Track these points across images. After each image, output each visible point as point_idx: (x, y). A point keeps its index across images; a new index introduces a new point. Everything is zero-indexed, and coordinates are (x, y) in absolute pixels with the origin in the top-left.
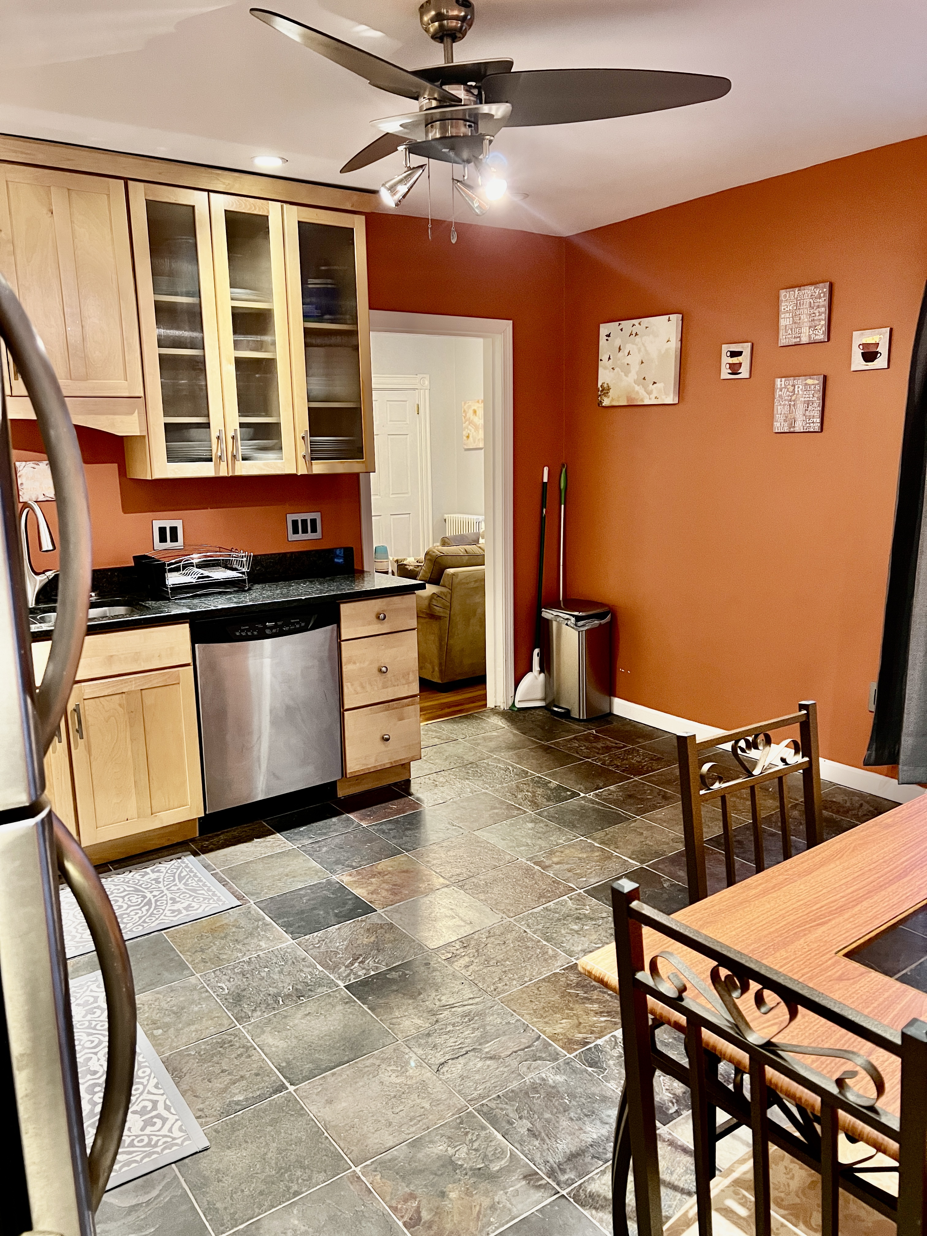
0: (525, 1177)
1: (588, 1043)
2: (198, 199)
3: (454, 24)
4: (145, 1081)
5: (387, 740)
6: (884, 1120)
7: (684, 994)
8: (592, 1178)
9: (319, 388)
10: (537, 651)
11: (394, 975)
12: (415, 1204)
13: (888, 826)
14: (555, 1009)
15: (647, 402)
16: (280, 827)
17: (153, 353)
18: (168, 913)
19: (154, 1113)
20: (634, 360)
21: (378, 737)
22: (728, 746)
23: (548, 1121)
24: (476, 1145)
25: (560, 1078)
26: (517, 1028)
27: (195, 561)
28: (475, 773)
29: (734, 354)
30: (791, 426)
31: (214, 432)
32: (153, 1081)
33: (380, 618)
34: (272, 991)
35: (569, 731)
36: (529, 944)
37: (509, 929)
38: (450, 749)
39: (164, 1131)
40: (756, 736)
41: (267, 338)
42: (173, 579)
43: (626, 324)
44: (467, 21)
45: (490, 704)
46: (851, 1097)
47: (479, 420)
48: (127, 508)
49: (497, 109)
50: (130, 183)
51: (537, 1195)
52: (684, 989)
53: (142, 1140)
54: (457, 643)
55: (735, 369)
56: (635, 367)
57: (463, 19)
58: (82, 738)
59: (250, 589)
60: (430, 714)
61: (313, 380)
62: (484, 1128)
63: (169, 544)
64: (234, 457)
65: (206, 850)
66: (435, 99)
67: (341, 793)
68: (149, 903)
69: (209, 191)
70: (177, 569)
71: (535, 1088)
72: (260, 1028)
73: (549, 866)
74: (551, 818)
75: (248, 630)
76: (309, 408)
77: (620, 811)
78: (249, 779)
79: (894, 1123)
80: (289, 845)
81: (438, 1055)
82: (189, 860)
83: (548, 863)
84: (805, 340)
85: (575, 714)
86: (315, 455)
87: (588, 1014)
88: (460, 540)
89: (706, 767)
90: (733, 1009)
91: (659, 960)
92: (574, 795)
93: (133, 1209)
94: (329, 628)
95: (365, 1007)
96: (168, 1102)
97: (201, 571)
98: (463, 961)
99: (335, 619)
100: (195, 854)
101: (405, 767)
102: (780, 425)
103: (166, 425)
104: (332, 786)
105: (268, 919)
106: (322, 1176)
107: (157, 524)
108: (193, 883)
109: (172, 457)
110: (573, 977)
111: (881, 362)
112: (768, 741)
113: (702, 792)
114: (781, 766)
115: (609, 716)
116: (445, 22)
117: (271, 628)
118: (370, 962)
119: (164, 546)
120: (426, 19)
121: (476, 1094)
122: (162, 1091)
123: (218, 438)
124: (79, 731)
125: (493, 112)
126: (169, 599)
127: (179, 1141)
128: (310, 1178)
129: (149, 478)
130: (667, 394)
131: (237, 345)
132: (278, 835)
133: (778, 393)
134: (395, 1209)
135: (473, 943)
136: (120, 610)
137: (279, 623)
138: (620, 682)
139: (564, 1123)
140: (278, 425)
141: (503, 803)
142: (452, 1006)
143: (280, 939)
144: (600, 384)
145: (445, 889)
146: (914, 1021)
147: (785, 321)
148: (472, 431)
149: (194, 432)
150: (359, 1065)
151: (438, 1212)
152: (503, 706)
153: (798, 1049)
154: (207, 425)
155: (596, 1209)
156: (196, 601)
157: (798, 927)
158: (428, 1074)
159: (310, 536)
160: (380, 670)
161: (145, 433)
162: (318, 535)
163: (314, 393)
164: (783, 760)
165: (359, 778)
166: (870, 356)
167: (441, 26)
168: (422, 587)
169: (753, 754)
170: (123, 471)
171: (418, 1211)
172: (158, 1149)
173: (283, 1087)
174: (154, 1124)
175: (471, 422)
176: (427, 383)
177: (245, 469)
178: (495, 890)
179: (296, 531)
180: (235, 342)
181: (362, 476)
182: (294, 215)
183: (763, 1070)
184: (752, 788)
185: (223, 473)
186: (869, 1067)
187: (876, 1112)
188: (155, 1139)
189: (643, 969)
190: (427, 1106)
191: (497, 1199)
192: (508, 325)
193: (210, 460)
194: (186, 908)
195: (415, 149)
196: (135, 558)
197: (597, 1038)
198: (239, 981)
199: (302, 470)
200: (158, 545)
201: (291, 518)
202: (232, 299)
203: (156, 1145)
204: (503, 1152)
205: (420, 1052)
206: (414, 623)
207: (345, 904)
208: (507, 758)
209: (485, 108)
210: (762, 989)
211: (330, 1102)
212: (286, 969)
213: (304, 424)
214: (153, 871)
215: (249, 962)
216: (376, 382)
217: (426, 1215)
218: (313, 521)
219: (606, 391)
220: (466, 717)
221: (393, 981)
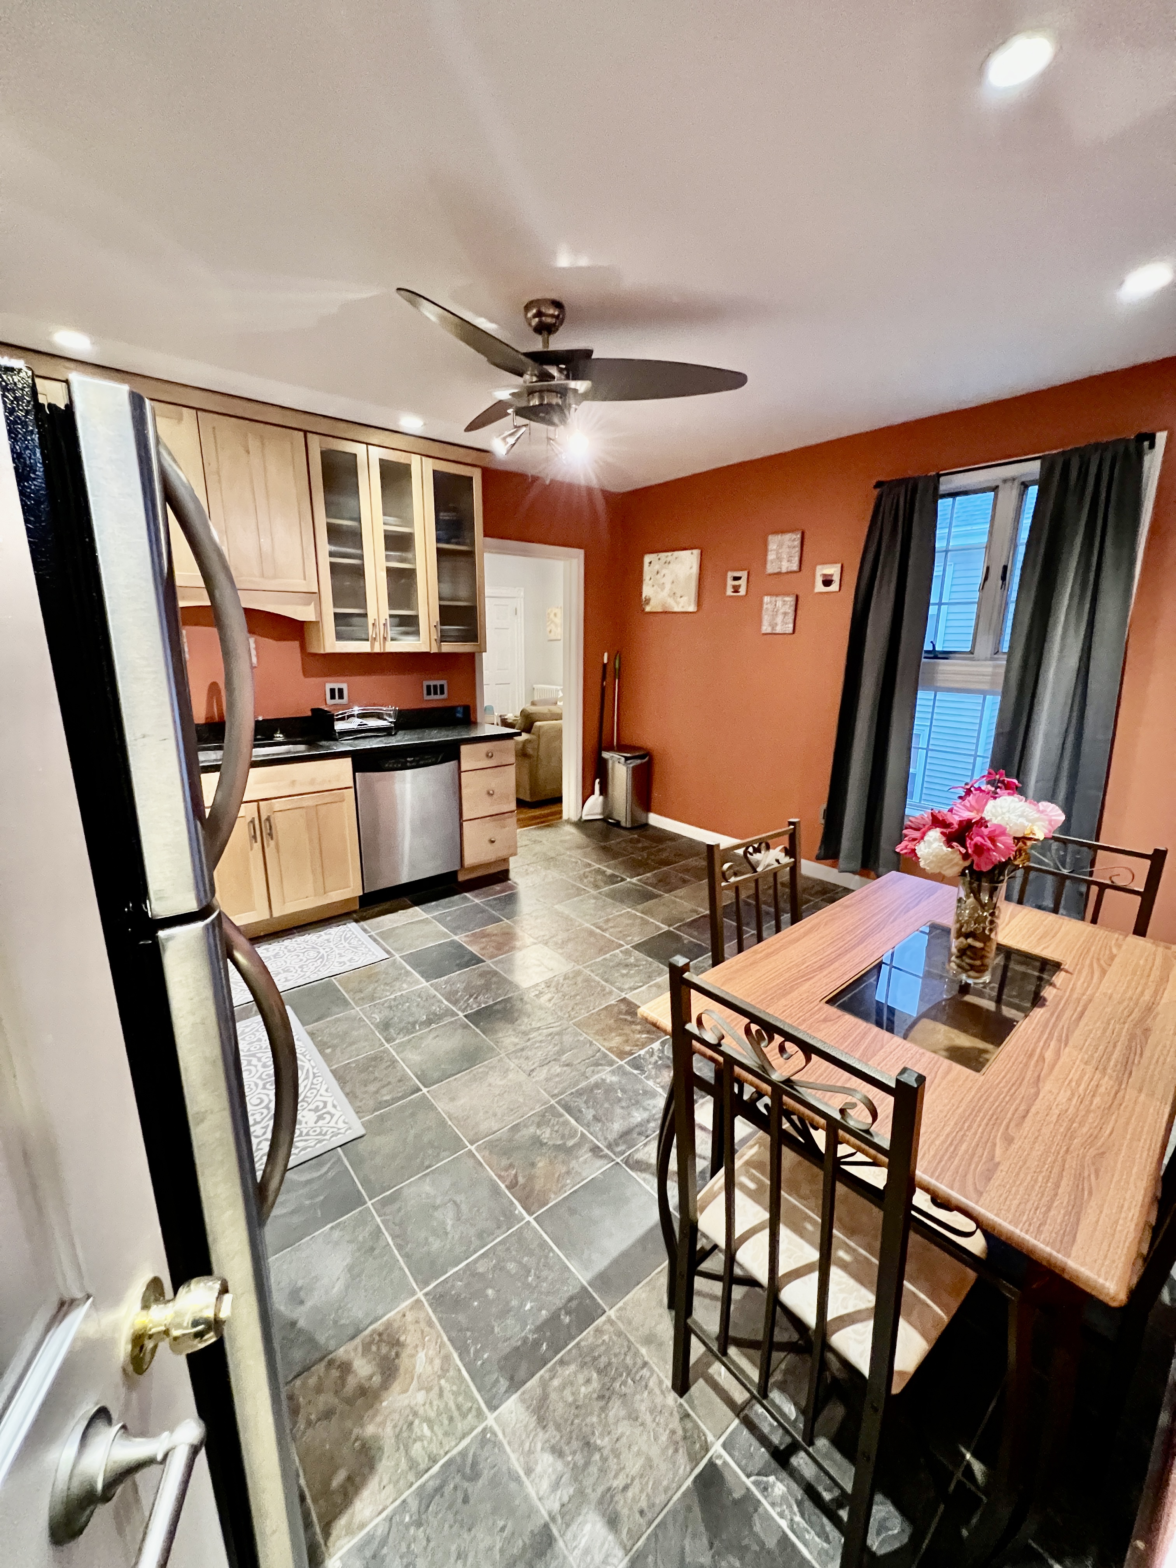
0: (591, 1150)
1: (633, 1054)
2: (359, 449)
3: (549, 320)
4: (318, 1087)
5: (493, 842)
6: (876, 1140)
7: (723, 1041)
8: (638, 1150)
9: (447, 590)
10: (598, 781)
11: (498, 1007)
12: (514, 1172)
13: (847, 907)
14: (611, 1030)
15: (676, 609)
16: (417, 903)
17: (325, 562)
18: (336, 964)
19: (324, 1111)
20: (667, 581)
21: (488, 838)
22: (740, 852)
23: (607, 1109)
24: (556, 1128)
25: (615, 1079)
26: (585, 1044)
27: (356, 713)
28: (555, 866)
29: (736, 579)
30: (773, 628)
31: (370, 620)
32: (324, 1087)
33: (489, 756)
34: (411, 1019)
35: (618, 836)
36: (593, 984)
37: (578, 973)
38: (538, 848)
39: (332, 1124)
40: (760, 844)
41: (409, 555)
42: (339, 726)
43: (663, 555)
44: (560, 319)
45: (565, 816)
46: (852, 1123)
47: (559, 620)
48: (306, 673)
49: (581, 385)
50: (309, 435)
51: (599, 1162)
52: (723, 1037)
53: (315, 1131)
54: (542, 773)
55: (736, 589)
56: (668, 586)
57: (557, 317)
58: (272, 838)
59: (395, 734)
60: (523, 823)
61: (442, 585)
62: (562, 1115)
63: (337, 701)
64: (385, 638)
65: (364, 919)
66: (535, 375)
67: (461, 878)
68: (322, 957)
69: (367, 444)
70: (343, 719)
71: (597, 1086)
72: (401, 1048)
73: (607, 929)
74: (608, 895)
75: (394, 763)
76: (440, 606)
77: (655, 890)
78: (395, 869)
79: (886, 1144)
80: (425, 916)
81: (530, 1064)
82: (352, 926)
83: (605, 927)
84: (784, 570)
85: (623, 824)
86: (444, 638)
87: (634, 1032)
88: (545, 702)
89: (726, 866)
90: (762, 1055)
91: (704, 1017)
92: (623, 880)
93: (308, 1182)
94: (452, 763)
95: (478, 1031)
96: (335, 1102)
97: (361, 720)
98: (549, 996)
99: (456, 756)
100: (357, 921)
101: (505, 860)
102: (766, 628)
103: (335, 614)
104: (454, 874)
105: (409, 968)
106: (447, 1153)
107: (329, 686)
108: (354, 942)
109: (339, 637)
110: (623, 1007)
111: (834, 587)
112: (768, 847)
113: (723, 884)
114: (776, 865)
115: (646, 826)
116: (544, 318)
117: (411, 762)
118: (481, 998)
119: (333, 702)
120: (530, 315)
121: (556, 1092)
122: (330, 1094)
123: (374, 624)
124: (270, 835)
125: (578, 388)
126: (337, 740)
127: (342, 1131)
128: (438, 1154)
129: (322, 652)
130: (690, 605)
131: (388, 558)
132: (416, 908)
133: (765, 606)
134: (500, 1177)
135: (553, 984)
136: (302, 747)
137: (417, 759)
138: (655, 803)
139: (618, 1111)
140: (417, 617)
141: (573, 886)
142: (539, 1028)
143: (417, 982)
144: (644, 596)
145: (534, 946)
146: (904, 1070)
147: (771, 556)
148: (553, 626)
149: (355, 620)
150: (475, 1072)
151: (531, 1178)
152: (575, 818)
153: (811, 1086)
154: (365, 615)
155: (641, 1171)
156: (356, 742)
157: (793, 981)
158: (523, 1077)
159: (438, 697)
160: (488, 793)
161: (318, 619)
162: (445, 696)
163: (444, 595)
164: (777, 861)
165: (474, 868)
166: (827, 582)
167: (540, 322)
168: (519, 734)
169: (757, 857)
170: (303, 647)
171: (516, 1176)
172: (327, 1137)
173: (419, 1090)
174: (324, 1119)
175: (552, 622)
176: (522, 594)
177: (393, 647)
178: (569, 946)
179: (429, 693)
180: (387, 556)
181: (476, 654)
182: (430, 465)
183: (781, 1098)
184: (757, 881)
185: (377, 650)
186: (867, 1102)
187: (871, 1135)
188: (325, 1130)
189: (690, 1021)
190: (521, 1100)
191: (571, 1166)
192: (581, 553)
193: (368, 640)
194: (350, 961)
195: (520, 412)
196: (313, 710)
197: (640, 1049)
198: (386, 1013)
199: (434, 650)
200: (330, 702)
201: (425, 683)
202: (384, 524)
203: (325, 1134)
204: (576, 1131)
205: (516, 1061)
206: (512, 759)
207: (464, 957)
208: (577, 854)
209: (573, 384)
210: (784, 1042)
211: (452, 1099)
212: (422, 1004)
213: (435, 617)
214: (326, 934)
215: (395, 999)
216: (488, 591)
217: (521, 1180)
218: (442, 686)
219: (648, 601)
220: (548, 826)
221: (498, 1011)
